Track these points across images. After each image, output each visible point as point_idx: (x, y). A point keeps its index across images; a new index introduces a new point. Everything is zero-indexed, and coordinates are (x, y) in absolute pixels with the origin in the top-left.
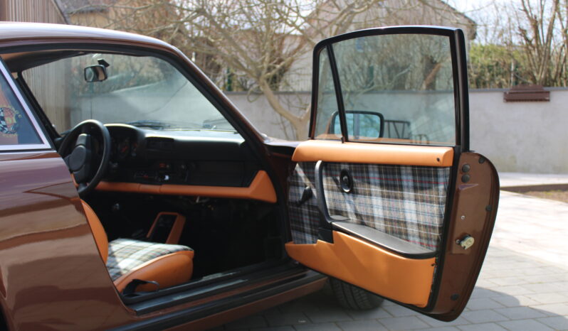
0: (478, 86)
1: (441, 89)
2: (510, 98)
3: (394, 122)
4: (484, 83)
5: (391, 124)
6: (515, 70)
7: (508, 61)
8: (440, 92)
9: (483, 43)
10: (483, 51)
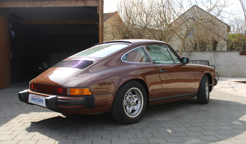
0: (231, 50)
1: (218, 50)
2: (242, 54)
3: (203, 61)
4: (233, 49)
5: (203, 62)
6: (243, 45)
7: (241, 42)
8: (218, 52)
9: (233, 33)
10: (232, 36)
